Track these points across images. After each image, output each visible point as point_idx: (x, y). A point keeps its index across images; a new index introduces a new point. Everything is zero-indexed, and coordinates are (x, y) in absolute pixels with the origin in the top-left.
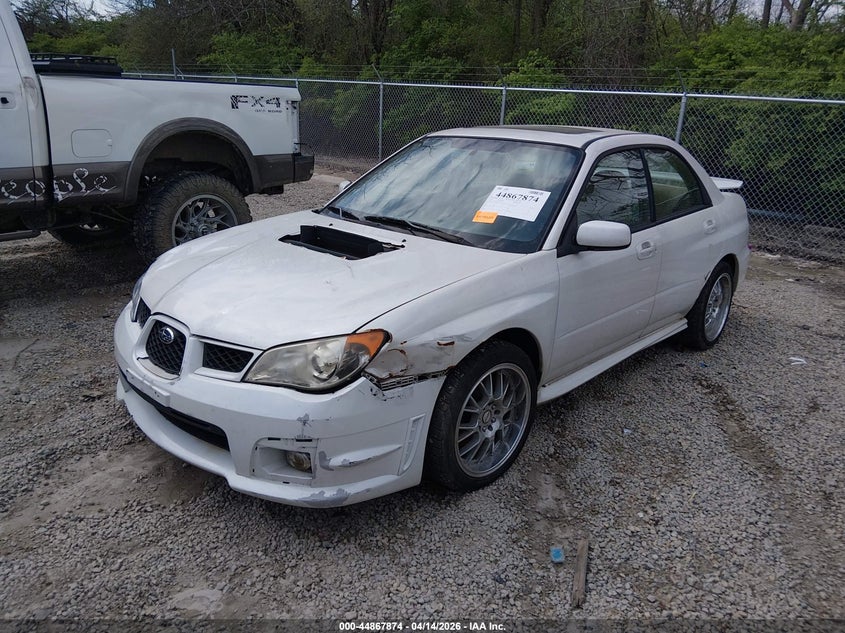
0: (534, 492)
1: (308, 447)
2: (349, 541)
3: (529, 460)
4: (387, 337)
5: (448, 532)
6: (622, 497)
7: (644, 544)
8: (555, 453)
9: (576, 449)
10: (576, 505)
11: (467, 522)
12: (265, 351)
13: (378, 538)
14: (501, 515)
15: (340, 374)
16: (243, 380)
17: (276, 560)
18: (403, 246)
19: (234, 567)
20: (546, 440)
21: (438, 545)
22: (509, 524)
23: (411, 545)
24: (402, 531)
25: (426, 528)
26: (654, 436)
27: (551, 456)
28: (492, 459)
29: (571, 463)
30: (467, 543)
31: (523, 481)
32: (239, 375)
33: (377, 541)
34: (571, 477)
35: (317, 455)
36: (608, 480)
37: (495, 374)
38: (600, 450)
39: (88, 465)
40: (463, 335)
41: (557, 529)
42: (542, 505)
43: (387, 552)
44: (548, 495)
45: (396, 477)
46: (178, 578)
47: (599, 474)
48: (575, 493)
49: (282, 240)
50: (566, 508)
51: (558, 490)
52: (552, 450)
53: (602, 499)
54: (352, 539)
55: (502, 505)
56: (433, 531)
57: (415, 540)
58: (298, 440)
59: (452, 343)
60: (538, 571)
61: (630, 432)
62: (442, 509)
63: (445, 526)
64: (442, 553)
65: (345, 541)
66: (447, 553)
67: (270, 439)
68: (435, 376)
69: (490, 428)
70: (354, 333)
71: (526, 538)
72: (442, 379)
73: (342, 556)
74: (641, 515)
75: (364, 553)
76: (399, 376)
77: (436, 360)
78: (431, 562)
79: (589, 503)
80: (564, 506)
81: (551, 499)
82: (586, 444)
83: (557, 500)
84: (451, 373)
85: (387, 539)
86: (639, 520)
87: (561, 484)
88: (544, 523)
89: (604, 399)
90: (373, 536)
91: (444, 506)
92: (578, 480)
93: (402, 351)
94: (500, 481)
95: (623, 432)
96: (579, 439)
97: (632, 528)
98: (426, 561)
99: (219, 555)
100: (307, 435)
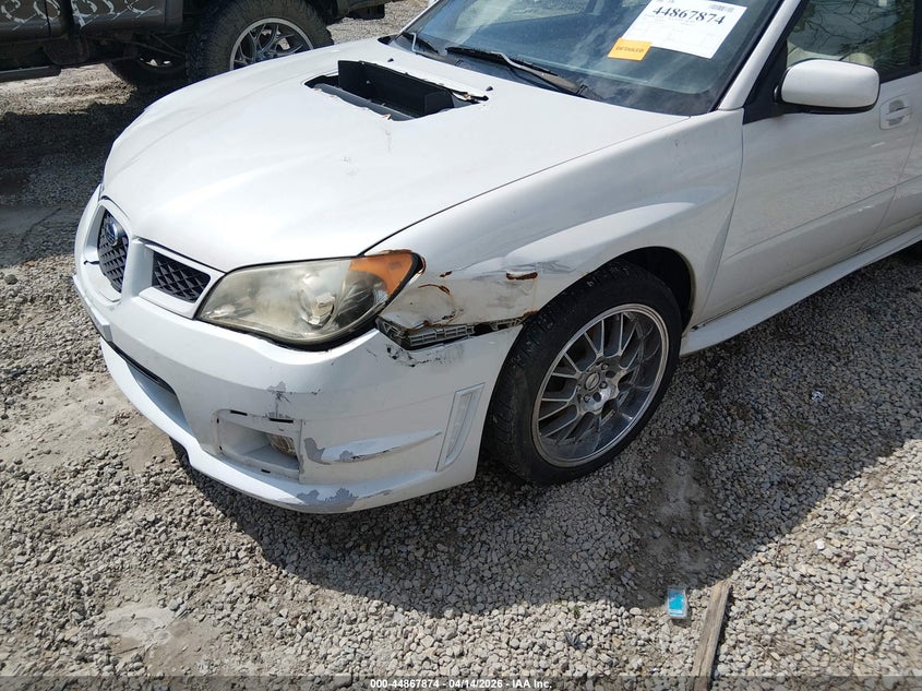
0: (659, 489)
1: (287, 431)
2: (368, 548)
3: (659, 434)
4: (418, 264)
5: (514, 550)
6: (795, 510)
7: (818, 599)
8: (700, 424)
9: (734, 421)
10: (719, 516)
11: (545, 536)
12: (227, 274)
13: (409, 548)
14: (599, 527)
15: (341, 320)
16: (196, 317)
17: (261, 568)
18: (485, 98)
19: (201, 573)
20: (690, 401)
21: (494, 570)
22: (609, 544)
23: (455, 563)
24: (445, 539)
25: (484, 537)
26: (858, 407)
27: (693, 428)
28: (599, 437)
29: (721, 444)
30: (539, 572)
31: (642, 470)
32: (191, 307)
33: (408, 553)
34: (719, 467)
35: (303, 443)
36: (776, 479)
37: (610, 322)
38: (771, 426)
39: (62, 391)
40: (554, 262)
41: (684, 556)
42: (666, 510)
43: (418, 572)
44: (680, 494)
45: (434, 474)
46: (121, 585)
47: (763, 468)
48: (721, 496)
49: (312, 84)
50: (703, 519)
51: (695, 486)
52: (696, 419)
53: (762, 512)
54: (374, 544)
55: (604, 511)
56: (492, 545)
57: (463, 558)
58: (272, 420)
59: (534, 276)
60: (640, 631)
61: (822, 396)
62: (513, 506)
63: (510, 539)
64: (498, 584)
65: (362, 548)
66: (506, 586)
67: (233, 412)
68: (503, 326)
69: (597, 397)
70: (361, 255)
71: (632, 569)
72: (516, 331)
73: (351, 574)
74: (820, 544)
75: (385, 571)
76: (440, 326)
77: (504, 301)
78: (479, 599)
79: (740, 516)
80: (701, 515)
81: (683, 502)
82: (749, 413)
83: (690, 502)
84: (531, 322)
85: (422, 551)
86: (815, 554)
87: (701, 477)
88: (666, 542)
89: (789, 337)
90: (403, 543)
91: (516, 502)
92: (729, 474)
93: (442, 288)
94: (605, 471)
95: (811, 396)
96: (741, 405)
97: (803, 569)
98: (472, 595)
99: (186, 551)
100: (284, 412)
